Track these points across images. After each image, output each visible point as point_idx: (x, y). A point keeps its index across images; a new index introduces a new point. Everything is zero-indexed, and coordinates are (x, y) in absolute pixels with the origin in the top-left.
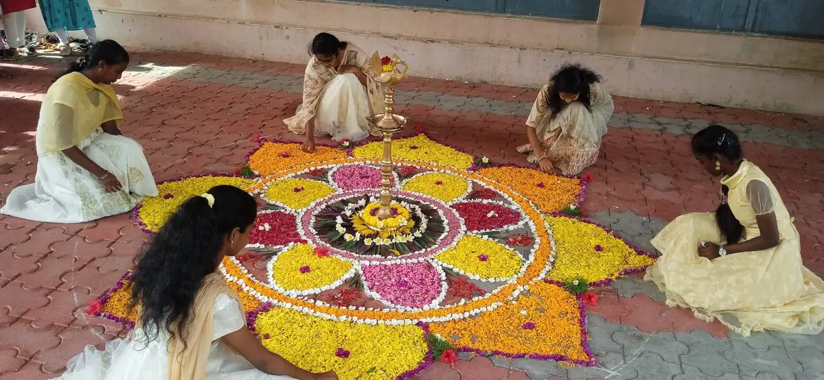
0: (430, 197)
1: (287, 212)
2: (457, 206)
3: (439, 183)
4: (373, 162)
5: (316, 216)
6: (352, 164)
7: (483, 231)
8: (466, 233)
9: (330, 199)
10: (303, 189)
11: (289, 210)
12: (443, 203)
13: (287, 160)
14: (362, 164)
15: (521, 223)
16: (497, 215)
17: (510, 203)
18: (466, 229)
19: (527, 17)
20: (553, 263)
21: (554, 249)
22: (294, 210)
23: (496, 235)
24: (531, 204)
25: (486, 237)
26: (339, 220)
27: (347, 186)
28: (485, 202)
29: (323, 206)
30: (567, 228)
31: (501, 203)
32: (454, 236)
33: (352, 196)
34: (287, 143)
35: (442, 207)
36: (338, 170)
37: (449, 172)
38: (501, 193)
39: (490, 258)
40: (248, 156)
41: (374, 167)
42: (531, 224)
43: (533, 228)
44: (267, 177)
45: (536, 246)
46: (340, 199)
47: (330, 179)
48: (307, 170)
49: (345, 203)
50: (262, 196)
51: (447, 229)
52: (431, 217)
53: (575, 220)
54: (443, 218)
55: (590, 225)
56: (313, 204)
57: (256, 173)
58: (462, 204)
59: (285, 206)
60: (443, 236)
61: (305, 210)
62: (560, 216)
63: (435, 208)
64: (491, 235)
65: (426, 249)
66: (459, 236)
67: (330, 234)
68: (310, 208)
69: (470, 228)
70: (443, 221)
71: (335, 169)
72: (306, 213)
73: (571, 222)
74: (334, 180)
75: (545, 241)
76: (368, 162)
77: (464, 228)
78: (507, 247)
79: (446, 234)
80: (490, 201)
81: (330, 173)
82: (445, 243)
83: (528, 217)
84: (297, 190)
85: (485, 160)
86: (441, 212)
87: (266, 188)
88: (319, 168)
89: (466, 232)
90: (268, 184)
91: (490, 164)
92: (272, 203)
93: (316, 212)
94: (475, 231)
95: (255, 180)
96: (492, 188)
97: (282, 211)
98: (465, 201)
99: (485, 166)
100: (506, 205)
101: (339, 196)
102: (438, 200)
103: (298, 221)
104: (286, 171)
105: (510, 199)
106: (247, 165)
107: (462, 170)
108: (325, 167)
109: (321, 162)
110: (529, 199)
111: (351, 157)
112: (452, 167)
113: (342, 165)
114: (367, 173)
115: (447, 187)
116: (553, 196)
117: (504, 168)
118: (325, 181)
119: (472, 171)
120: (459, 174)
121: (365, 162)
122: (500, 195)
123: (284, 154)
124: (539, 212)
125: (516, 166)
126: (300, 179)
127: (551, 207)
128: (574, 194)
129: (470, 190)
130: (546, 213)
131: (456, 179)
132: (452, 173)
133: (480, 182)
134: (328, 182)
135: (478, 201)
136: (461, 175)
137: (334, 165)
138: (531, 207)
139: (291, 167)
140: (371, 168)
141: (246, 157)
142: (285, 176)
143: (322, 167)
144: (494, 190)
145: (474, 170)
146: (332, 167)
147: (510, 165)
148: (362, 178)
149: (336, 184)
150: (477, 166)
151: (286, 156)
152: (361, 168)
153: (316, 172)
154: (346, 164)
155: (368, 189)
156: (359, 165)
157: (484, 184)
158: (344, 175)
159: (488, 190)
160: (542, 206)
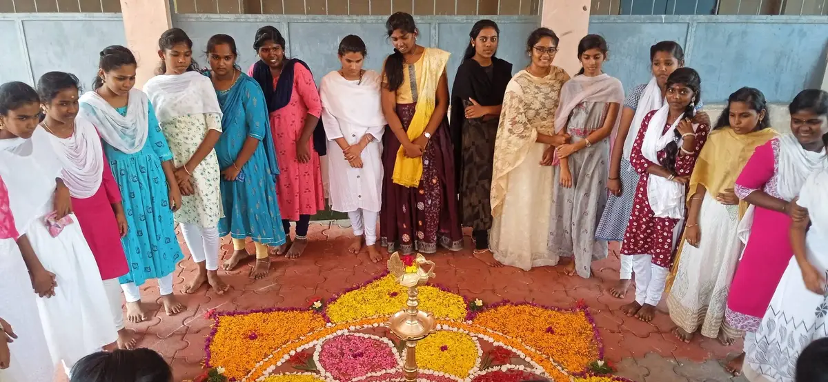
0: (442, 374)
3: (444, 348)
4: (358, 327)
6: (335, 334)
12: (460, 380)
13: (256, 342)
14: (346, 333)
17: (532, 367)
24: (555, 364)
27: (344, 376)
28: (504, 368)
31: (521, 368)
34: (247, 314)
36: (322, 347)
37: (445, 327)
38: (514, 350)
40: (207, 346)
41: (361, 335)
44: (244, 379)
47: (319, 366)
48: (287, 357)
53: (606, 379)
58: (481, 378)
62: (591, 376)
71: (318, 348)
74: (324, 367)
76: (352, 328)
80: (508, 366)
81: (316, 357)
85: (479, 303)
88: (299, 350)
91: (486, 306)
96: (501, 344)
98: (484, 373)
99: (480, 309)
100: (529, 370)
104: (262, 363)
105: (528, 359)
106: (210, 363)
107: (459, 321)
108: (307, 346)
109: (299, 338)
110: (548, 355)
111: (330, 324)
112: (447, 319)
113: (324, 339)
114: (358, 348)
115: (453, 353)
116: (570, 344)
117: (501, 309)
118: (314, 371)
119: (471, 321)
120: (459, 329)
121: (348, 329)
122: (515, 353)
123: (250, 334)
124: (566, 374)
125: (512, 304)
126: (284, 374)
127: (577, 363)
128: (588, 337)
129: (481, 352)
130: (574, 375)
131: (458, 337)
132: (451, 328)
133: (486, 338)
134: (318, 372)
135: (496, 369)
136: (461, 330)
137: (315, 342)
138: (555, 367)
139: (266, 355)
140: (359, 337)
141: (206, 349)
142: (264, 372)
143: (303, 347)
144: (505, 347)
145: (472, 319)
146: (314, 346)
147: (505, 302)
148: (355, 356)
149: (328, 374)
150: (473, 312)
151: (253, 337)
152: (348, 339)
153: (298, 358)
154: (328, 337)
155: (369, 375)
156: (343, 335)
157: (491, 340)
158: (332, 355)
159: (499, 348)
160: (565, 363)
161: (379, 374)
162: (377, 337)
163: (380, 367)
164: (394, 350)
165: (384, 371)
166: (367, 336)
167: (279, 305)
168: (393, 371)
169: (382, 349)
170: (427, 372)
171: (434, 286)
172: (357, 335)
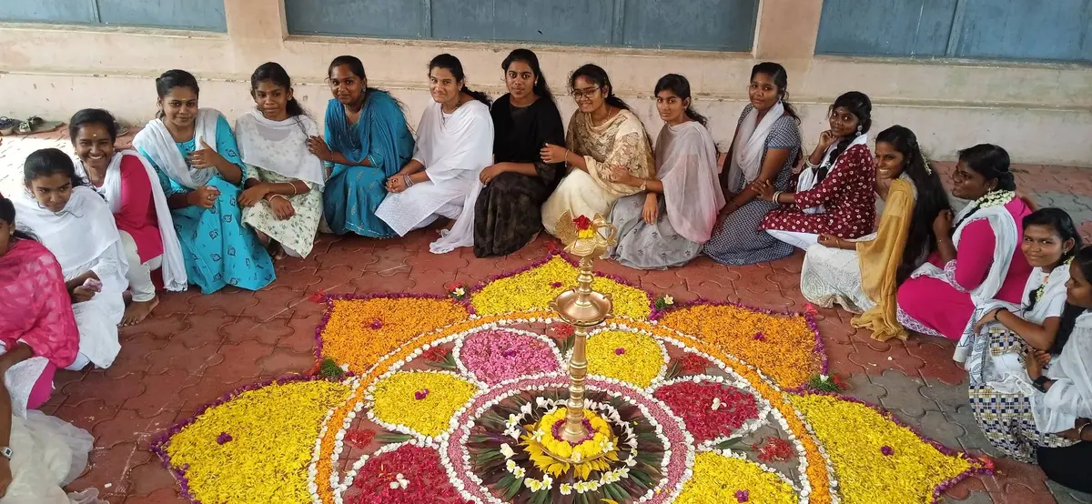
0: (616, 381)
1: (421, 444)
2: (661, 393)
3: (620, 352)
4: (510, 321)
5: (467, 445)
6: (480, 328)
7: (718, 440)
8: (696, 448)
9: (475, 406)
10: (428, 391)
11: (423, 440)
12: (640, 391)
13: (380, 333)
14: (495, 328)
15: (763, 415)
16: (725, 405)
17: (733, 380)
18: (693, 439)
19: (656, 51)
20: (838, 488)
21: (829, 461)
22: (429, 440)
23: (738, 444)
24: (762, 377)
25: (727, 452)
26: (507, 450)
27: (491, 377)
28: (697, 379)
29: (471, 424)
30: (828, 414)
31: (720, 379)
32: (683, 457)
33: (505, 395)
34: (369, 299)
35: (641, 399)
36: (464, 343)
37: (623, 326)
38: (712, 358)
39: (751, 495)
40: (318, 335)
41: (514, 330)
42: (777, 415)
43: (784, 424)
44: (364, 375)
45: (803, 460)
46: (489, 404)
47: (460, 364)
48: (418, 351)
49: (502, 411)
50: (370, 414)
51: (667, 445)
52: (636, 423)
53: (830, 398)
54: (653, 422)
55: (857, 406)
56: (454, 423)
57: (345, 368)
58: (666, 388)
59: (413, 432)
60: (665, 461)
61: (447, 436)
62: (810, 394)
63: (633, 402)
64: (733, 445)
65: (652, 488)
66: (690, 455)
67: (504, 481)
68: (452, 431)
69: (699, 439)
70: (655, 428)
71: (459, 343)
72: (449, 441)
73: (827, 403)
74: (466, 365)
75: (810, 447)
76: (502, 322)
77: (689, 438)
78: (764, 466)
79: (668, 454)
80: (703, 377)
81: (456, 353)
82: (677, 471)
83: (767, 402)
84: (420, 396)
85: (669, 300)
86: (645, 411)
87: (370, 397)
88: (435, 344)
89: (695, 444)
90: (371, 389)
91: (677, 305)
92: (391, 427)
93: (464, 439)
94: (708, 443)
95: (346, 382)
96: (695, 350)
97: (413, 442)
98: (671, 383)
99: (669, 309)
100: (728, 383)
101: (484, 398)
102: (630, 386)
103: (445, 461)
104: (387, 357)
105: (729, 370)
106: (323, 353)
107: (640, 321)
108: (444, 340)
109: (434, 331)
110: (755, 366)
111: (474, 316)
112: (625, 317)
113: (467, 333)
114: (509, 346)
115: (633, 357)
116: (784, 354)
117: (696, 310)
118: (453, 370)
119: (656, 321)
120: (640, 330)
121: (498, 323)
122: (712, 362)
123: (372, 322)
124: (777, 389)
125: (712, 303)
126: (415, 371)
127: (790, 378)
128: (808, 347)
129: (667, 359)
130: (789, 391)
131: (639, 340)
132: (629, 329)
133: (675, 342)
134: (458, 371)
135: (687, 379)
136: (643, 331)
137: (455, 335)
138: (763, 381)
139: (393, 348)
140: (511, 333)
141: (316, 338)
142: (390, 368)
143: (439, 341)
144: (699, 354)
145: (657, 319)
146: (454, 340)
147: (703, 301)
148: (505, 355)
149: (472, 374)
150: (659, 311)
151: (376, 326)
152: (497, 335)
153: (433, 354)
154: (471, 331)
155: (523, 377)
156: (490, 329)
157: (681, 345)
158: (476, 353)
159: (691, 355)
160: (777, 377)
161: (536, 377)
162: (534, 335)
163: (537, 369)
164: (556, 351)
165: (542, 374)
166: (521, 332)
167: (409, 290)
168: (554, 374)
169: (540, 348)
170: (597, 378)
171: (609, 277)
172: (509, 330)
